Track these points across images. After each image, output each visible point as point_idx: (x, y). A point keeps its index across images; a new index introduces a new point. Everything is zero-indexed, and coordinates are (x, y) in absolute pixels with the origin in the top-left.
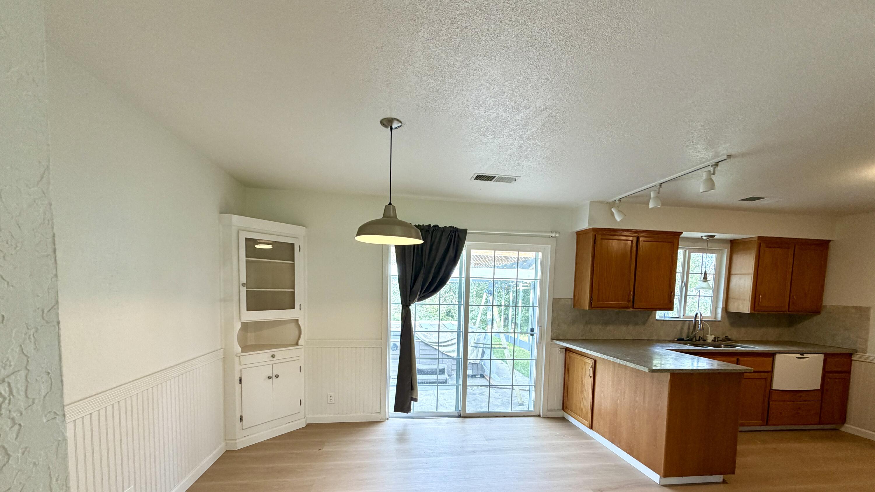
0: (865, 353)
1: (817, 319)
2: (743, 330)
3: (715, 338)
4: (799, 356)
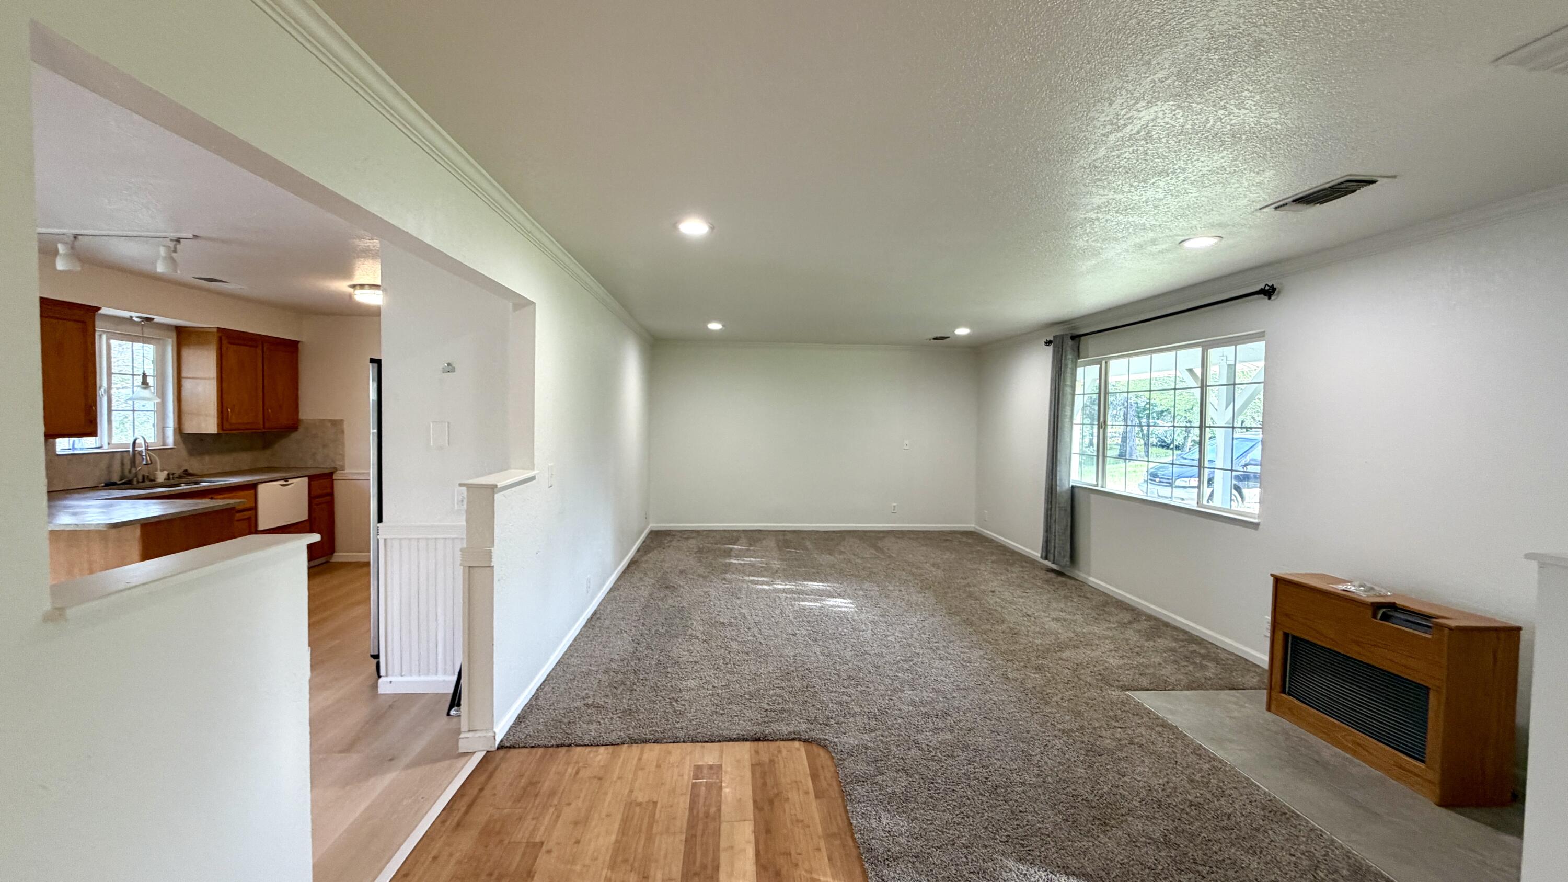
0: (343, 470)
1: (295, 436)
2: (207, 458)
3: (168, 474)
4: (283, 482)
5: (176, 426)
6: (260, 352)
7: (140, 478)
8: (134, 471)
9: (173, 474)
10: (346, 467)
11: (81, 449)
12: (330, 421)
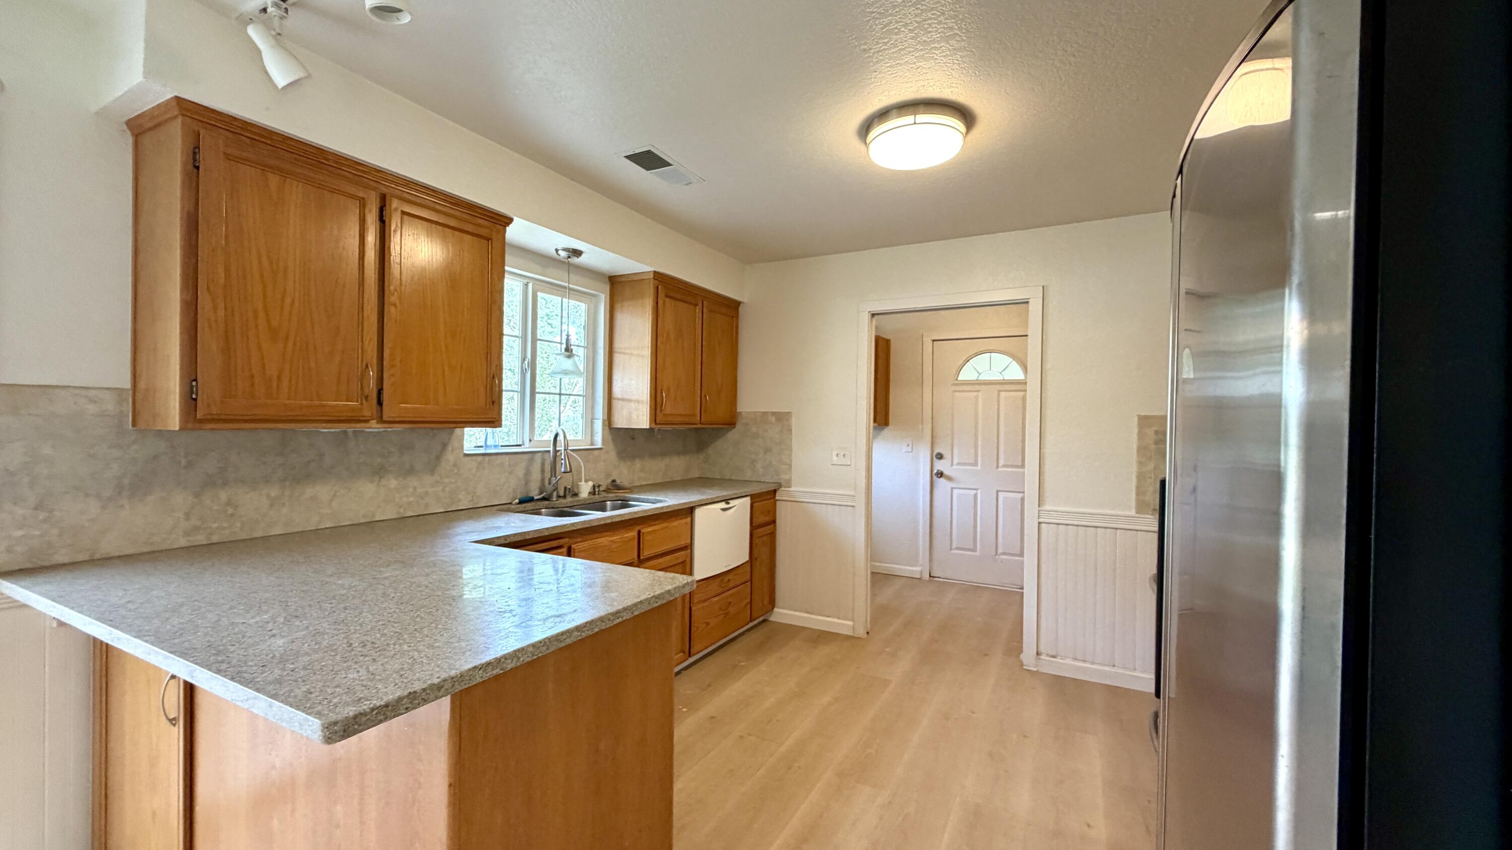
0: (790, 487)
2: (638, 464)
3: (594, 486)
4: (723, 505)
5: (606, 418)
6: (698, 310)
7: (562, 493)
8: (554, 481)
9: (599, 486)
10: (793, 483)
11: (496, 446)
12: (773, 413)
